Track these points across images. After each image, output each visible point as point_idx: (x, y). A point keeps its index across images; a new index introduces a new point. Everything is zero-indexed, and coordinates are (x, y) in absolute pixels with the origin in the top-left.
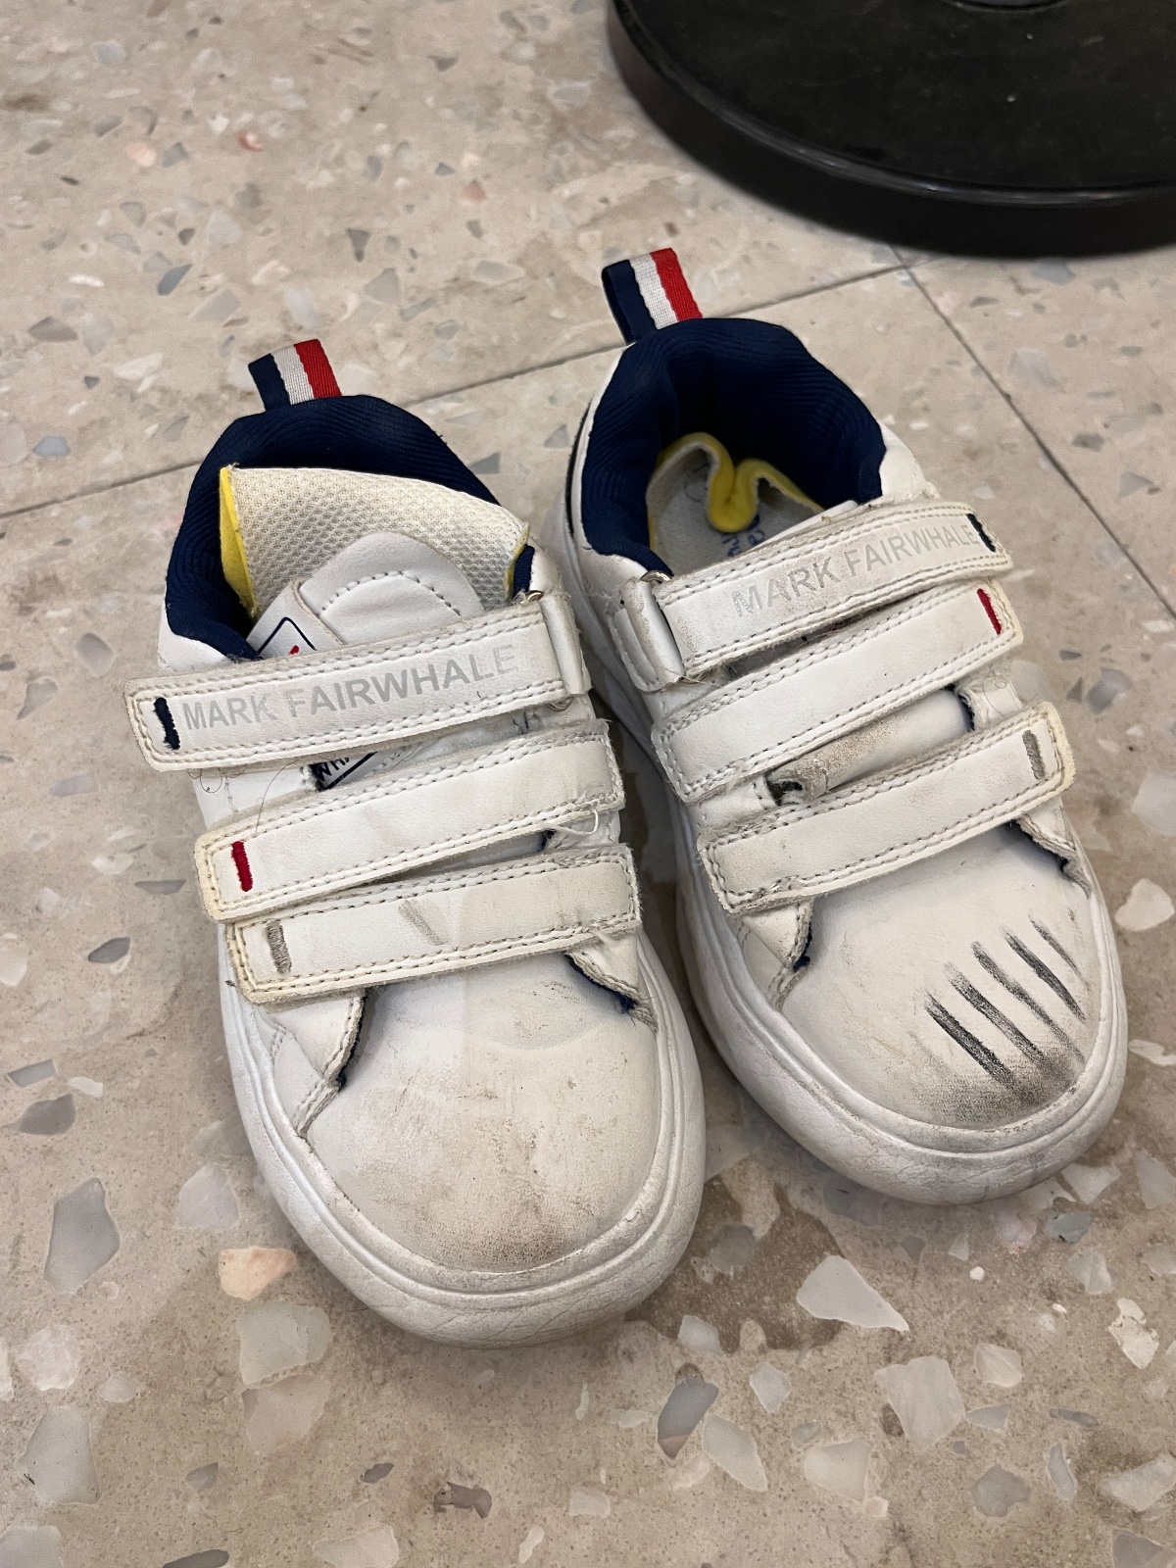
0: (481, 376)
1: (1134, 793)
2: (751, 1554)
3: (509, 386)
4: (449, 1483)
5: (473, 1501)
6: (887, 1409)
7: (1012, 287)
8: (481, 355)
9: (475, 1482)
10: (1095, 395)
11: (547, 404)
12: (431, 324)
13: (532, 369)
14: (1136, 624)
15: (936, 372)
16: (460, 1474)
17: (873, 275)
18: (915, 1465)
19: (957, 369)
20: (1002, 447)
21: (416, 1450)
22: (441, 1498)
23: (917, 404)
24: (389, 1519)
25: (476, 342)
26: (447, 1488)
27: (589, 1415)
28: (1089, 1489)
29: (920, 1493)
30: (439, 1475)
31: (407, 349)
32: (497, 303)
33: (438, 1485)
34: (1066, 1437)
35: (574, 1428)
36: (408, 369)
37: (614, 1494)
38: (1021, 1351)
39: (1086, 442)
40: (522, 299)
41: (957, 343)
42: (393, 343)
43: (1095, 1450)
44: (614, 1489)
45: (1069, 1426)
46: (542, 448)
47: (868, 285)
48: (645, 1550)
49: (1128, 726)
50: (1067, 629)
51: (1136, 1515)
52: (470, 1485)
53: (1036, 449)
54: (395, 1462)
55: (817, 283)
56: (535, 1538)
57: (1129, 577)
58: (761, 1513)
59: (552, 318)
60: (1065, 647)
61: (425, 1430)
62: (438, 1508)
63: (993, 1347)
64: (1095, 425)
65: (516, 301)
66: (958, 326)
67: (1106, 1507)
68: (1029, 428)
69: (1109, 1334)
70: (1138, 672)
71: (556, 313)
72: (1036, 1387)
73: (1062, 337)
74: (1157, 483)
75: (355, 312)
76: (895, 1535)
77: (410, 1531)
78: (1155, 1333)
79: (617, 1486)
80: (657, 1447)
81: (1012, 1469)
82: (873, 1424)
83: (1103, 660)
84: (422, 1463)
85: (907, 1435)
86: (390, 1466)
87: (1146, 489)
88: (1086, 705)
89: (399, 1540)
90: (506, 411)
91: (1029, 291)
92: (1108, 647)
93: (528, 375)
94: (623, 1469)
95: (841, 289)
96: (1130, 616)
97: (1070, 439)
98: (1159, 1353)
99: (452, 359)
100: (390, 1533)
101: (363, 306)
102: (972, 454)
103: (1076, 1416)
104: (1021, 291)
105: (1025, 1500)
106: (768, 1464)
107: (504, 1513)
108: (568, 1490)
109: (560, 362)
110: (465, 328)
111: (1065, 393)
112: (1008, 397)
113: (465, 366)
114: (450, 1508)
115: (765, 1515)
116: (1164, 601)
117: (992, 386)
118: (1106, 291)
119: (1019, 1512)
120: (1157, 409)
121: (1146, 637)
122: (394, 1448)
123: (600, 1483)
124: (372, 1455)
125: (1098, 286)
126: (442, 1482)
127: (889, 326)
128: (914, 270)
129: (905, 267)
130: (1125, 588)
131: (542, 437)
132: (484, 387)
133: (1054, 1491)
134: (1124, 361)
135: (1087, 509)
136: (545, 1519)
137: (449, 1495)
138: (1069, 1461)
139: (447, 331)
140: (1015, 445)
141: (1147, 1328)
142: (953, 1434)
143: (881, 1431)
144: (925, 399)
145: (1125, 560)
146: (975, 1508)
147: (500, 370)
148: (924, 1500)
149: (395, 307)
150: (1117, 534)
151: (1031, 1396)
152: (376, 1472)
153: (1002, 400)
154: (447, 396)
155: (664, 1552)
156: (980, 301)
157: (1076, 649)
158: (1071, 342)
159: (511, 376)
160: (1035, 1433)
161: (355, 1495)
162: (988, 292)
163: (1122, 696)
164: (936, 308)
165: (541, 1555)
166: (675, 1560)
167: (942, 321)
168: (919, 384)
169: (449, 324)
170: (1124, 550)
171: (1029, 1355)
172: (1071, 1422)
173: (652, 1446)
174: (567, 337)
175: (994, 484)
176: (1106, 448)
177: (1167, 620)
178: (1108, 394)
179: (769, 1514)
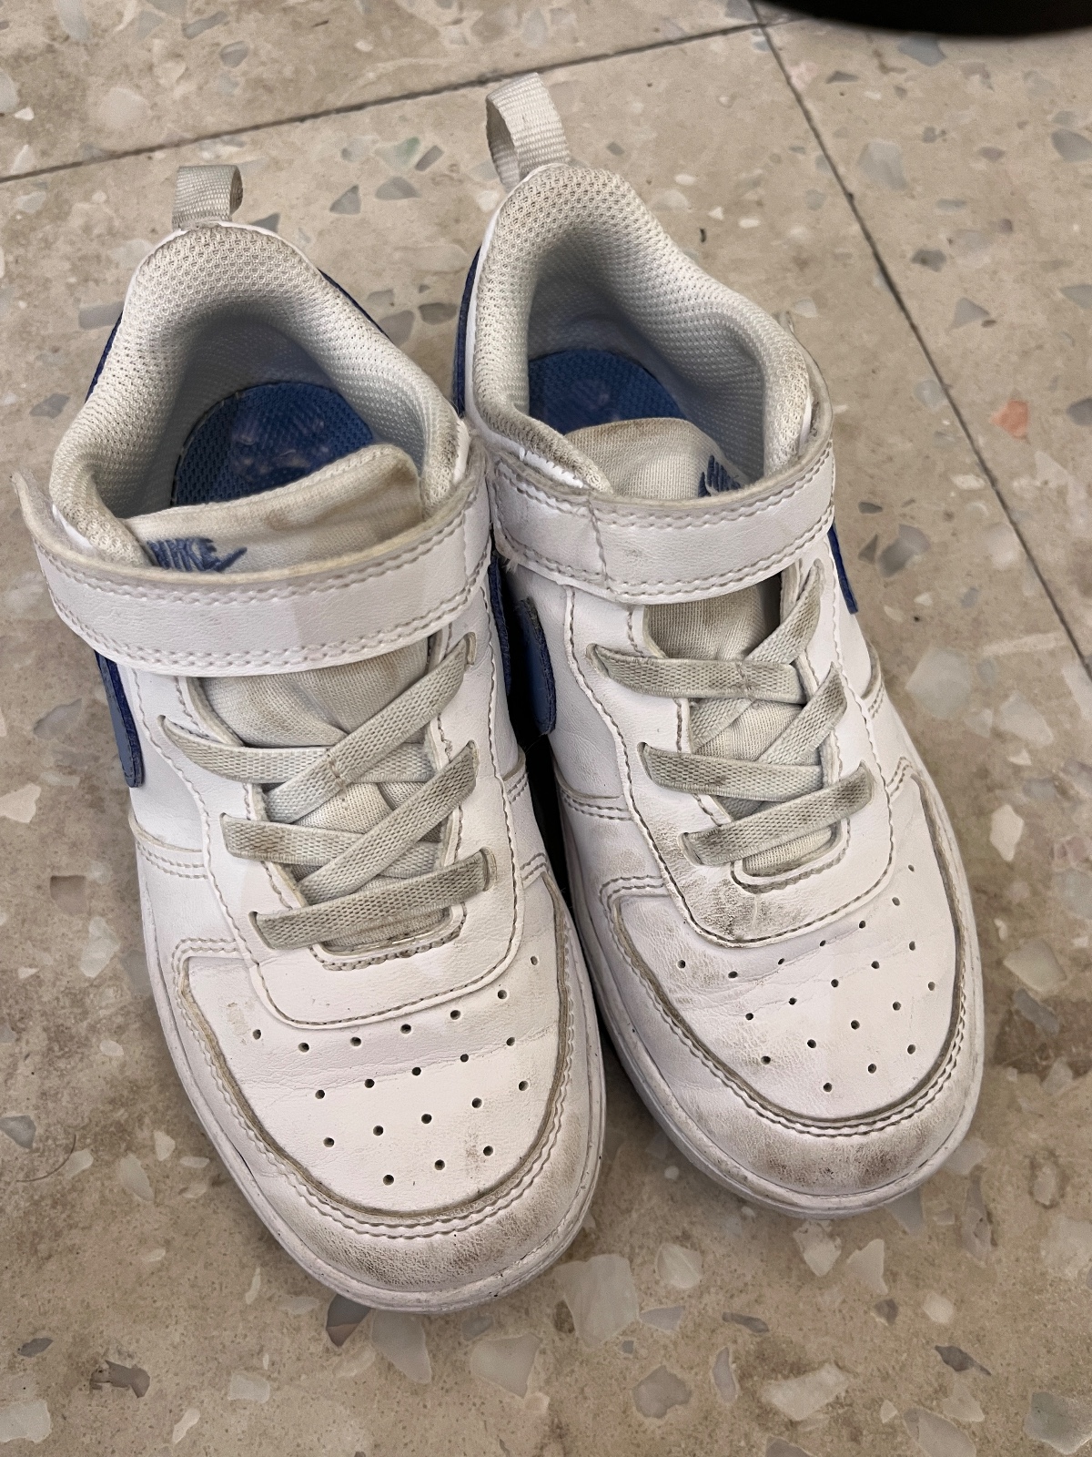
0: (268, 116)
1: (912, 669)
2: (406, 1444)
3: (297, 132)
4: (108, 1362)
5: (131, 1381)
6: (562, 1305)
7: (875, 62)
8: (269, 90)
9: (134, 1362)
10: (944, 203)
11: (339, 158)
12: (218, 44)
13: (327, 113)
14: (945, 477)
15: (777, 159)
16: (120, 1353)
17: (725, 32)
18: (581, 1363)
19: (800, 157)
20: (836, 257)
21: (76, 1327)
22: (98, 1375)
23: (751, 196)
24: (44, 1393)
25: (267, 74)
26: (105, 1366)
27: (259, 1299)
28: (751, 1395)
29: (582, 1390)
30: (98, 1353)
31: (186, 75)
32: (296, 25)
33: (96, 1362)
34: (735, 1342)
35: (241, 1312)
36: (185, 99)
37: (275, 1380)
38: (703, 1252)
39: (927, 259)
40: (326, 22)
41: (806, 126)
42: (170, 65)
43: (761, 1357)
44: (275, 1375)
45: (740, 1330)
46: (327, 212)
47: (717, 44)
48: (300, 1436)
49: (918, 593)
50: (872, 477)
51: (792, 1424)
52: (128, 1364)
53: (872, 263)
54: (54, 1337)
55: (660, 37)
56: (191, 1419)
57: (946, 423)
58: (421, 1404)
59: (356, 50)
60: (865, 498)
61: (88, 1306)
62: (94, 1385)
63: (676, 1249)
64: (940, 241)
65: (317, 25)
66: (810, 105)
67: (765, 1414)
68: (868, 237)
69: (793, 1240)
70: (938, 533)
71: (362, 45)
72: (713, 1290)
73: (920, 130)
74: (993, 316)
75: (132, 23)
76: (552, 1431)
77: (64, 1406)
78: (838, 1241)
79: (279, 1372)
80: (325, 1335)
81: (677, 1371)
82: (545, 1320)
83: (904, 515)
84: (82, 1340)
85: (577, 1333)
86: (48, 1341)
87: (980, 321)
88: (878, 567)
89: (52, 1415)
90: (290, 162)
91: (893, 69)
92: (912, 501)
93: (319, 121)
94: (288, 1355)
95: (687, 45)
96: (940, 468)
97: (910, 254)
98: (839, 1262)
99: (237, 91)
100: (43, 1406)
101: (143, 16)
102: (802, 263)
103: (748, 1321)
104: (884, 69)
105: (685, 1402)
106: (434, 1356)
107: (161, 1394)
108: (229, 1374)
109: (360, 107)
110: (256, 53)
111: (913, 197)
112: (850, 197)
113: (250, 102)
114: (107, 1386)
115: (425, 1407)
116: (978, 453)
117: (835, 180)
118: (976, 78)
119: (678, 1414)
120: (1008, 226)
121: (953, 494)
122: (53, 1325)
123: (262, 1368)
124: (31, 1329)
125: (969, 71)
126: (101, 1360)
127: (733, 98)
128: (770, 30)
129: (762, 26)
130: (939, 434)
131: (328, 199)
132: (271, 130)
133: (715, 1395)
134: (981, 165)
135: (914, 339)
136: (202, 1402)
137: (106, 1374)
138: (734, 1366)
139: (233, 56)
140: (849, 256)
141: (832, 1236)
142: (624, 1333)
143: (552, 1329)
144: (761, 191)
145: (946, 402)
146: (634, 1409)
147: (291, 111)
148: (585, 1398)
149: (179, 21)
150: (942, 370)
151: (706, 1299)
152: (33, 1347)
153: (844, 202)
154: (226, 138)
155: (319, 1440)
156: (838, 76)
157: (877, 501)
158: (929, 136)
159: (302, 119)
160: (703, 1336)
161: (11, 1367)
162: (850, 68)
163: (917, 558)
164: (788, 79)
165: (195, 1435)
166: (329, 1447)
167: (792, 96)
168: (758, 172)
169: (238, 47)
170: (946, 390)
171: (710, 1257)
172: (742, 1327)
173: (319, 1334)
174: (371, 75)
175: (820, 300)
176: (945, 268)
177: (978, 476)
178: (959, 204)
179: (429, 1407)
